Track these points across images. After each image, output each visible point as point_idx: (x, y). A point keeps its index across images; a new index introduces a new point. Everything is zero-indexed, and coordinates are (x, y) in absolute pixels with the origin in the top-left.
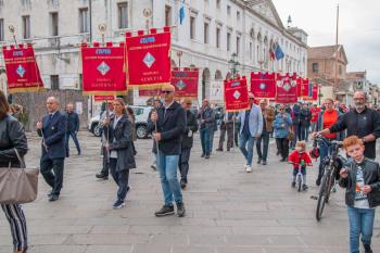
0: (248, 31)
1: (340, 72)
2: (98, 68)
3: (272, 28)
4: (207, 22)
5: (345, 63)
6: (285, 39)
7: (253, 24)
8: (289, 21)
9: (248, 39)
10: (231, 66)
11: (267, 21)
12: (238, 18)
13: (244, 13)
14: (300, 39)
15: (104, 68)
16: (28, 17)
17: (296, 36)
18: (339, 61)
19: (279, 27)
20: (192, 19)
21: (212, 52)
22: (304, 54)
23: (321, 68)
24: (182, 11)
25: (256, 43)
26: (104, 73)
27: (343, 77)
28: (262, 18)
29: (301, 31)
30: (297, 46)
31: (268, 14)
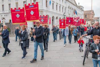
0: (68, 7)
1: (93, 17)
2: (16, 16)
3: (74, 6)
4: (57, 4)
5: (94, 15)
6: (78, 9)
7: (69, 5)
8: (79, 4)
9: (68, 9)
10: (64, 16)
11: (73, 4)
12: (65, 3)
13: (67, 2)
14: (82, 9)
15: (18, 16)
16: (10, 4)
17: (81, 8)
18: (92, 14)
19: (76, 5)
20: (53, 4)
21: (59, 12)
22: (83, 13)
23: (87, 16)
24: (50, 2)
25: (70, 10)
26: (18, 17)
27: (93, 19)
28: (71, 3)
29: (82, 6)
30: (81, 11)
31: (73, 2)
